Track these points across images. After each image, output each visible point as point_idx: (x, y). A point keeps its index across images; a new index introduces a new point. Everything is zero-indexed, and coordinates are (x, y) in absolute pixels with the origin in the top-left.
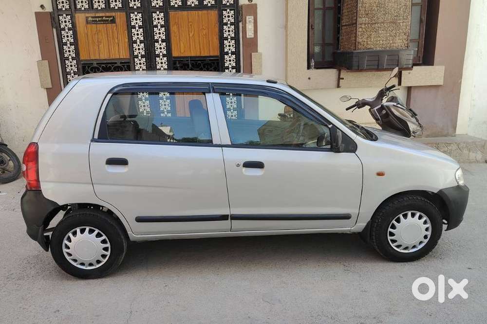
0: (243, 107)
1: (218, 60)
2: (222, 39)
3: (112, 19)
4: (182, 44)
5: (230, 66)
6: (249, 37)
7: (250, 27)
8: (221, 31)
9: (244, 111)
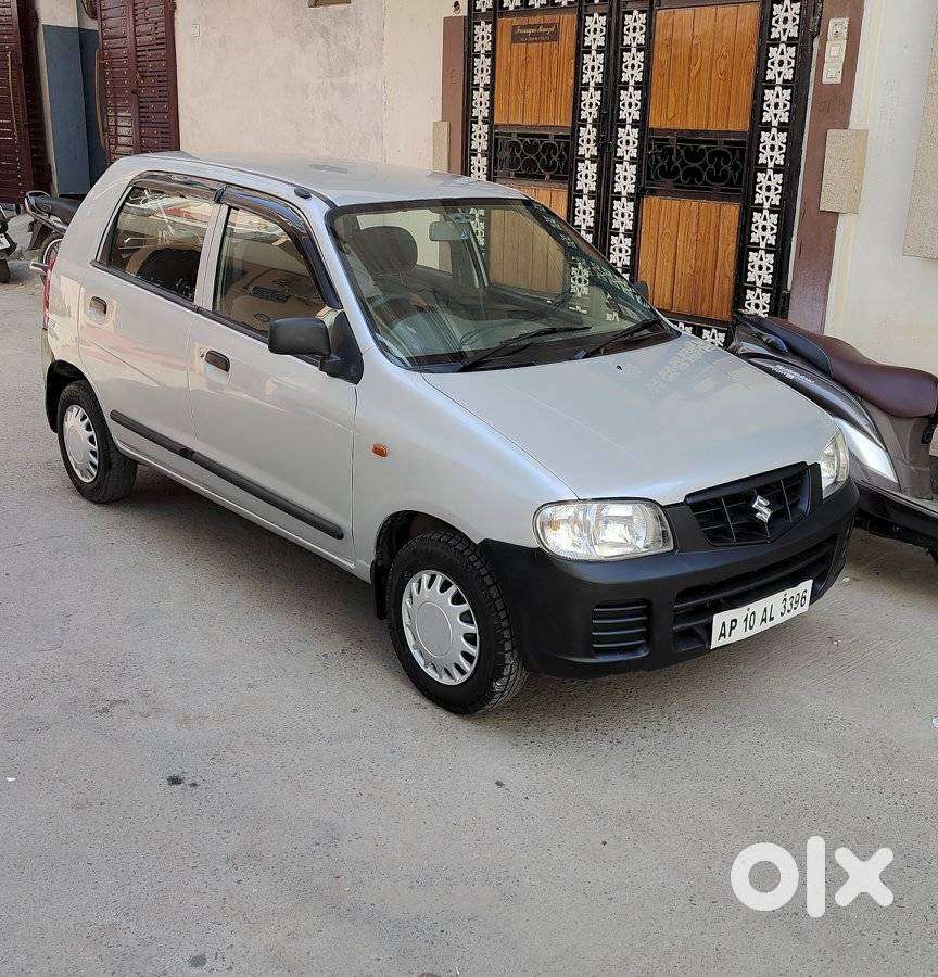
0: (789, 287)
1: (743, 143)
2: (761, 84)
3: (552, 30)
4: (671, 94)
5: (771, 165)
6: (830, 81)
7: (835, 51)
8: (762, 61)
9: (788, 297)
